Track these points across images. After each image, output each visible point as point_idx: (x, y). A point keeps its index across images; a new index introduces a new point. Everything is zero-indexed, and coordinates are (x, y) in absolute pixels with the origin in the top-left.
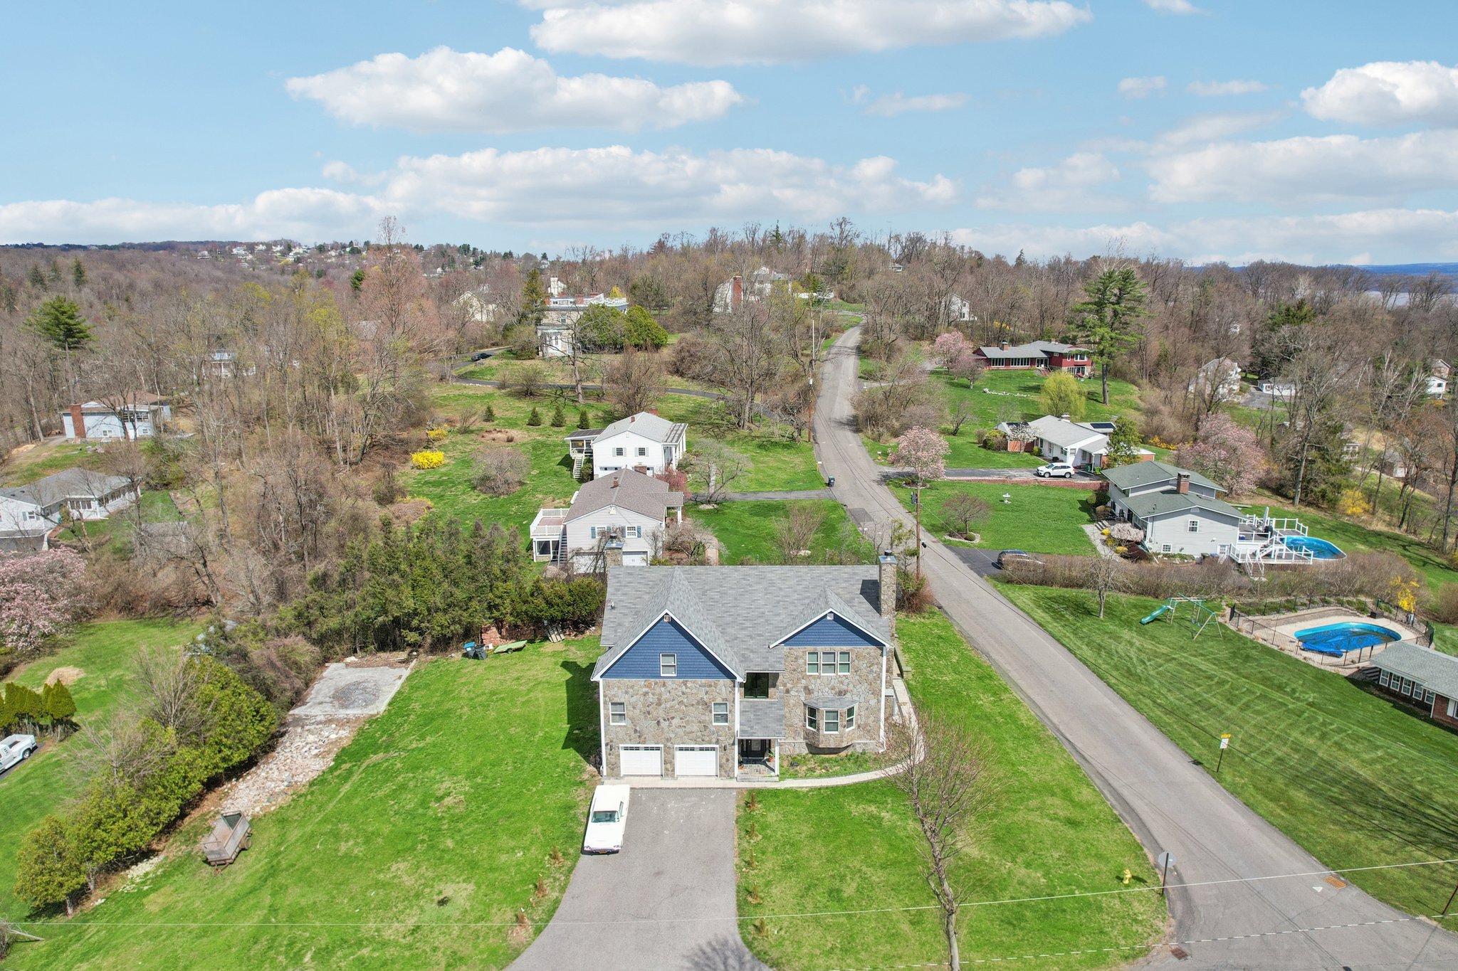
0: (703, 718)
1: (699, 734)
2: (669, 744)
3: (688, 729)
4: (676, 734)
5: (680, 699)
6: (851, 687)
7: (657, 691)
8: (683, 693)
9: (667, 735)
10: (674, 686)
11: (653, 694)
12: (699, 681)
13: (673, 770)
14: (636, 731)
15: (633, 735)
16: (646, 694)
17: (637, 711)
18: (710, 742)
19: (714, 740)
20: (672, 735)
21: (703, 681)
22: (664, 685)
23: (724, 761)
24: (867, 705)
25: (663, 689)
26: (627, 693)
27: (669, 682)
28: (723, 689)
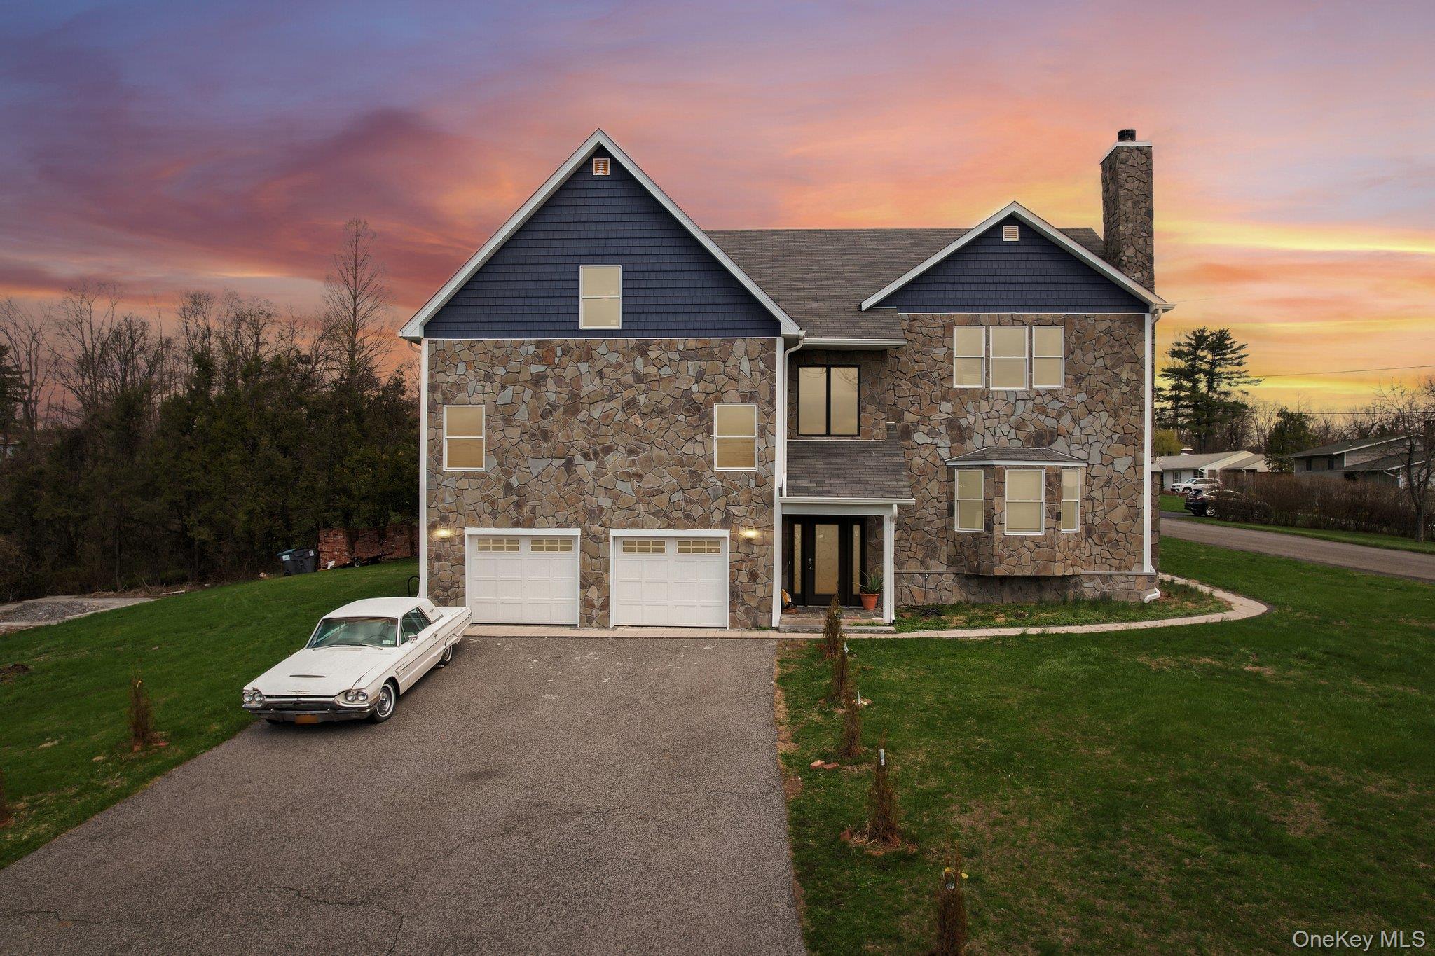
0: (688, 448)
1: (677, 497)
2: (596, 528)
3: (649, 482)
4: (616, 497)
5: (628, 394)
6: (1066, 420)
7: (569, 373)
8: (639, 378)
9: (593, 502)
10: (614, 358)
11: (558, 381)
12: (681, 342)
13: (605, 606)
14: (509, 488)
15: (502, 502)
16: (538, 380)
17: (515, 432)
18: (707, 524)
19: (717, 516)
20: (606, 502)
21: (692, 342)
22: (588, 356)
23: (743, 577)
24: (1107, 471)
25: (583, 367)
26: (489, 377)
27: (601, 347)
28: (745, 365)
